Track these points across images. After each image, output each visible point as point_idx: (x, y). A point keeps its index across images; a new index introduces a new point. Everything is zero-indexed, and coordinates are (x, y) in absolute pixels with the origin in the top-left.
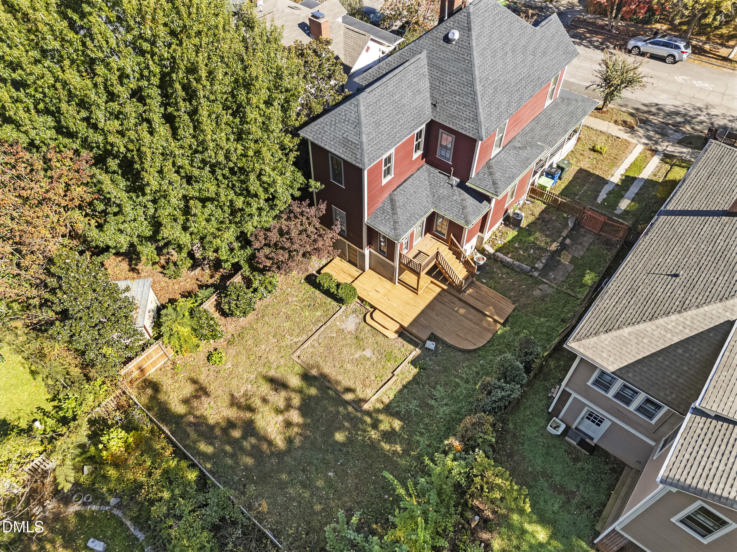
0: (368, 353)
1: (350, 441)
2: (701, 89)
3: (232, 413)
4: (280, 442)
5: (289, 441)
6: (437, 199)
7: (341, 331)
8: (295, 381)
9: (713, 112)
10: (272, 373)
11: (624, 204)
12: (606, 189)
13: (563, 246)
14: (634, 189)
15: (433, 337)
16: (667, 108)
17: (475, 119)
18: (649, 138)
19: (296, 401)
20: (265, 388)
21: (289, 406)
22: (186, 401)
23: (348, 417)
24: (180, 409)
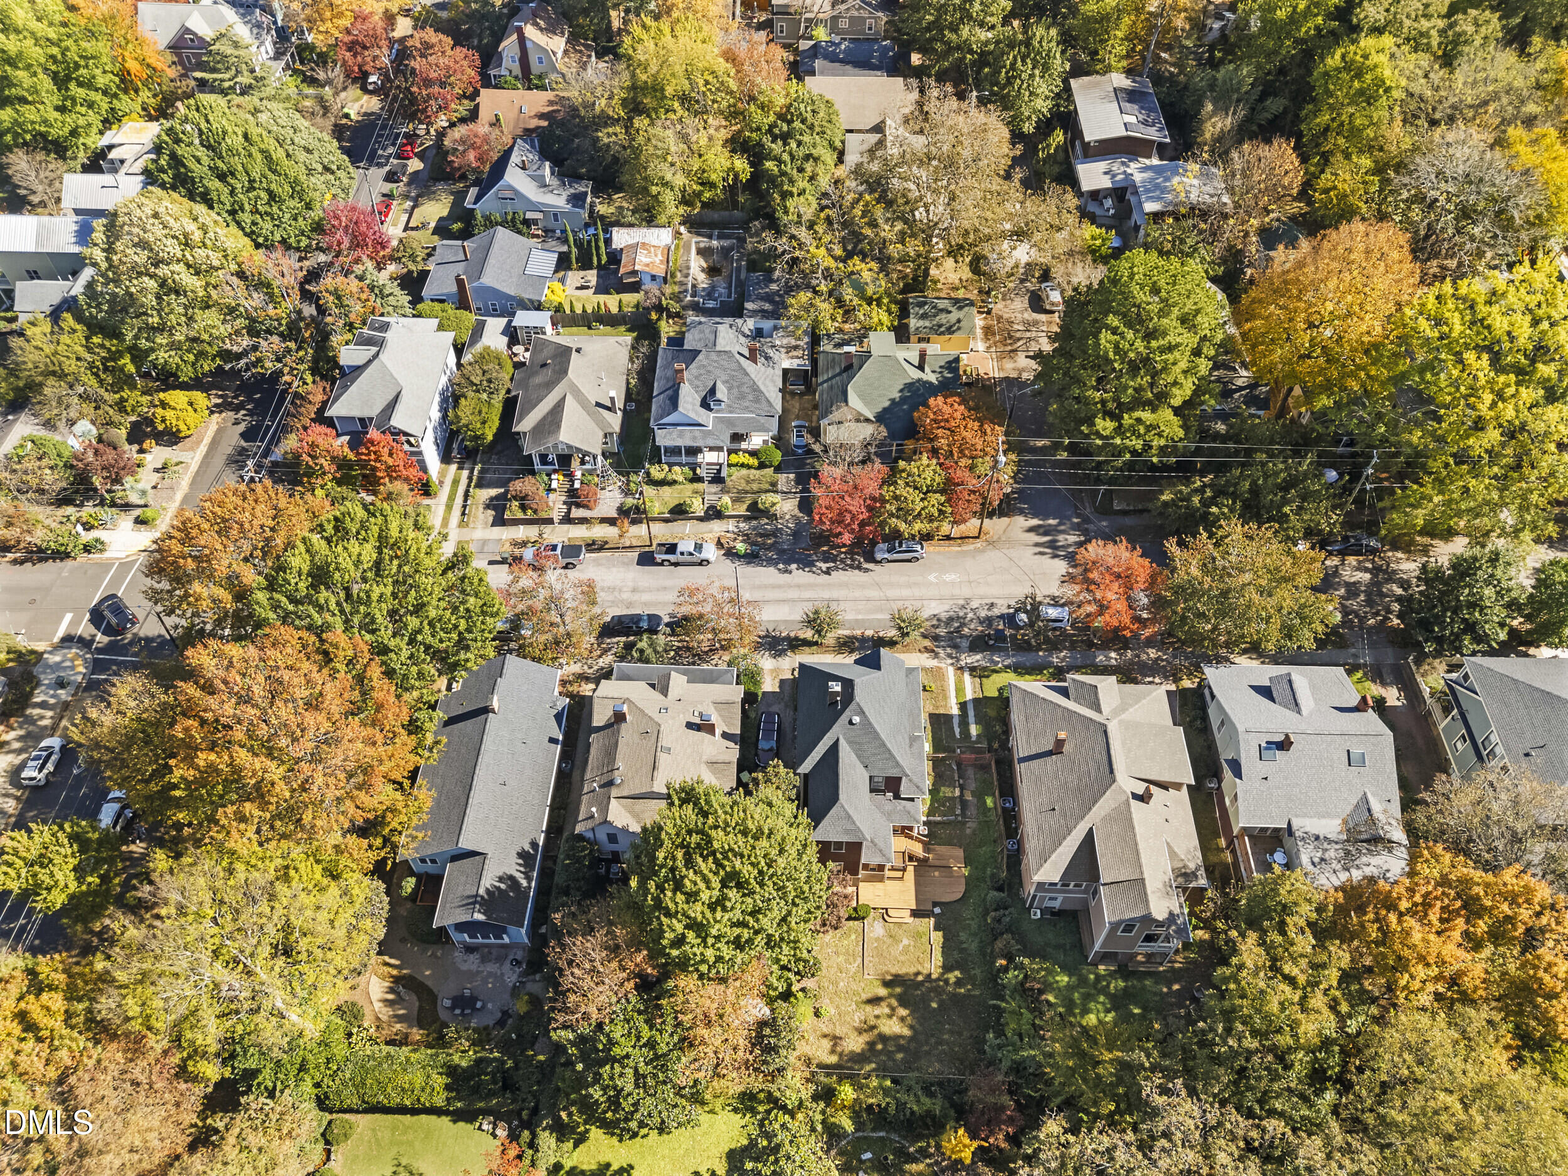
0: (905, 942)
1: (941, 1004)
2: (953, 583)
3: (866, 1037)
4: (906, 1032)
5: (911, 1027)
6: (889, 815)
7: (877, 939)
8: (883, 992)
9: (974, 605)
10: (864, 997)
11: (974, 730)
12: (956, 722)
13: (962, 788)
14: (971, 713)
15: (935, 904)
16: (944, 616)
17: (898, 764)
18: (950, 656)
19: (894, 1003)
20: (868, 1008)
21: (893, 1009)
22: (833, 1052)
23: (930, 990)
24: (833, 1059)
